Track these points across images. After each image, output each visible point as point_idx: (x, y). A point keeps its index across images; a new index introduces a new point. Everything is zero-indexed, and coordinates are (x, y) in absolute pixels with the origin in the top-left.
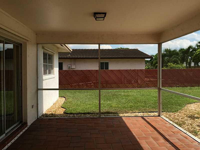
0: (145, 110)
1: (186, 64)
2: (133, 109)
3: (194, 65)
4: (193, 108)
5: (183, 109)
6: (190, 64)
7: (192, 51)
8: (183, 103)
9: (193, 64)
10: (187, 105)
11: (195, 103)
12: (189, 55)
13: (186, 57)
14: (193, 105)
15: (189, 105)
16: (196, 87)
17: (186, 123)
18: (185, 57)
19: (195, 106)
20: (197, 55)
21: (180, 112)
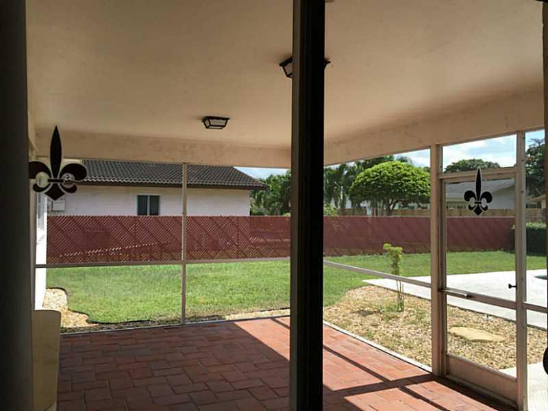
0: (271, 304)
1: (336, 203)
2: (247, 306)
3: (352, 206)
4: (360, 297)
5: (342, 298)
6: (343, 204)
7: (347, 174)
8: (341, 288)
9: (348, 205)
10: (349, 292)
11: (363, 287)
12: (340, 182)
13: (336, 187)
14: (358, 291)
15: (352, 291)
16: (359, 257)
17: (352, 323)
18: (333, 188)
19: (364, 292)
20: (359, 185)
21: (338, 306)
